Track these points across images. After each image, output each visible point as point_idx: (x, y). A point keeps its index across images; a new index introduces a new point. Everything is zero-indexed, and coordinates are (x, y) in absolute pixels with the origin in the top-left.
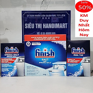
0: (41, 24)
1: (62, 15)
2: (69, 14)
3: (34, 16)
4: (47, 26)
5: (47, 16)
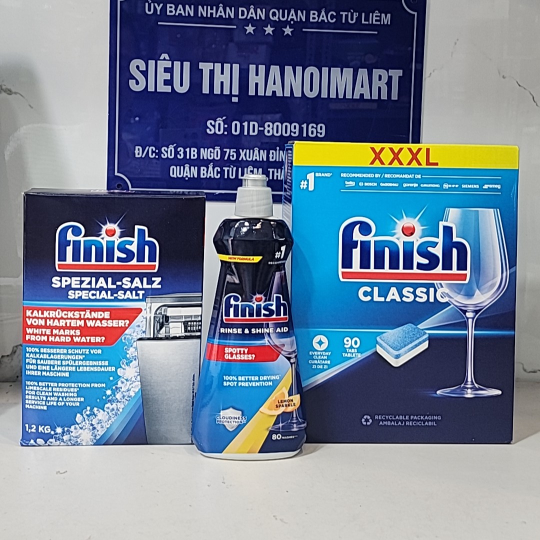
0: (236, 67)
2: (416, 14)
3: (192, 14)
4: (274, 84)
5: (276, 18)
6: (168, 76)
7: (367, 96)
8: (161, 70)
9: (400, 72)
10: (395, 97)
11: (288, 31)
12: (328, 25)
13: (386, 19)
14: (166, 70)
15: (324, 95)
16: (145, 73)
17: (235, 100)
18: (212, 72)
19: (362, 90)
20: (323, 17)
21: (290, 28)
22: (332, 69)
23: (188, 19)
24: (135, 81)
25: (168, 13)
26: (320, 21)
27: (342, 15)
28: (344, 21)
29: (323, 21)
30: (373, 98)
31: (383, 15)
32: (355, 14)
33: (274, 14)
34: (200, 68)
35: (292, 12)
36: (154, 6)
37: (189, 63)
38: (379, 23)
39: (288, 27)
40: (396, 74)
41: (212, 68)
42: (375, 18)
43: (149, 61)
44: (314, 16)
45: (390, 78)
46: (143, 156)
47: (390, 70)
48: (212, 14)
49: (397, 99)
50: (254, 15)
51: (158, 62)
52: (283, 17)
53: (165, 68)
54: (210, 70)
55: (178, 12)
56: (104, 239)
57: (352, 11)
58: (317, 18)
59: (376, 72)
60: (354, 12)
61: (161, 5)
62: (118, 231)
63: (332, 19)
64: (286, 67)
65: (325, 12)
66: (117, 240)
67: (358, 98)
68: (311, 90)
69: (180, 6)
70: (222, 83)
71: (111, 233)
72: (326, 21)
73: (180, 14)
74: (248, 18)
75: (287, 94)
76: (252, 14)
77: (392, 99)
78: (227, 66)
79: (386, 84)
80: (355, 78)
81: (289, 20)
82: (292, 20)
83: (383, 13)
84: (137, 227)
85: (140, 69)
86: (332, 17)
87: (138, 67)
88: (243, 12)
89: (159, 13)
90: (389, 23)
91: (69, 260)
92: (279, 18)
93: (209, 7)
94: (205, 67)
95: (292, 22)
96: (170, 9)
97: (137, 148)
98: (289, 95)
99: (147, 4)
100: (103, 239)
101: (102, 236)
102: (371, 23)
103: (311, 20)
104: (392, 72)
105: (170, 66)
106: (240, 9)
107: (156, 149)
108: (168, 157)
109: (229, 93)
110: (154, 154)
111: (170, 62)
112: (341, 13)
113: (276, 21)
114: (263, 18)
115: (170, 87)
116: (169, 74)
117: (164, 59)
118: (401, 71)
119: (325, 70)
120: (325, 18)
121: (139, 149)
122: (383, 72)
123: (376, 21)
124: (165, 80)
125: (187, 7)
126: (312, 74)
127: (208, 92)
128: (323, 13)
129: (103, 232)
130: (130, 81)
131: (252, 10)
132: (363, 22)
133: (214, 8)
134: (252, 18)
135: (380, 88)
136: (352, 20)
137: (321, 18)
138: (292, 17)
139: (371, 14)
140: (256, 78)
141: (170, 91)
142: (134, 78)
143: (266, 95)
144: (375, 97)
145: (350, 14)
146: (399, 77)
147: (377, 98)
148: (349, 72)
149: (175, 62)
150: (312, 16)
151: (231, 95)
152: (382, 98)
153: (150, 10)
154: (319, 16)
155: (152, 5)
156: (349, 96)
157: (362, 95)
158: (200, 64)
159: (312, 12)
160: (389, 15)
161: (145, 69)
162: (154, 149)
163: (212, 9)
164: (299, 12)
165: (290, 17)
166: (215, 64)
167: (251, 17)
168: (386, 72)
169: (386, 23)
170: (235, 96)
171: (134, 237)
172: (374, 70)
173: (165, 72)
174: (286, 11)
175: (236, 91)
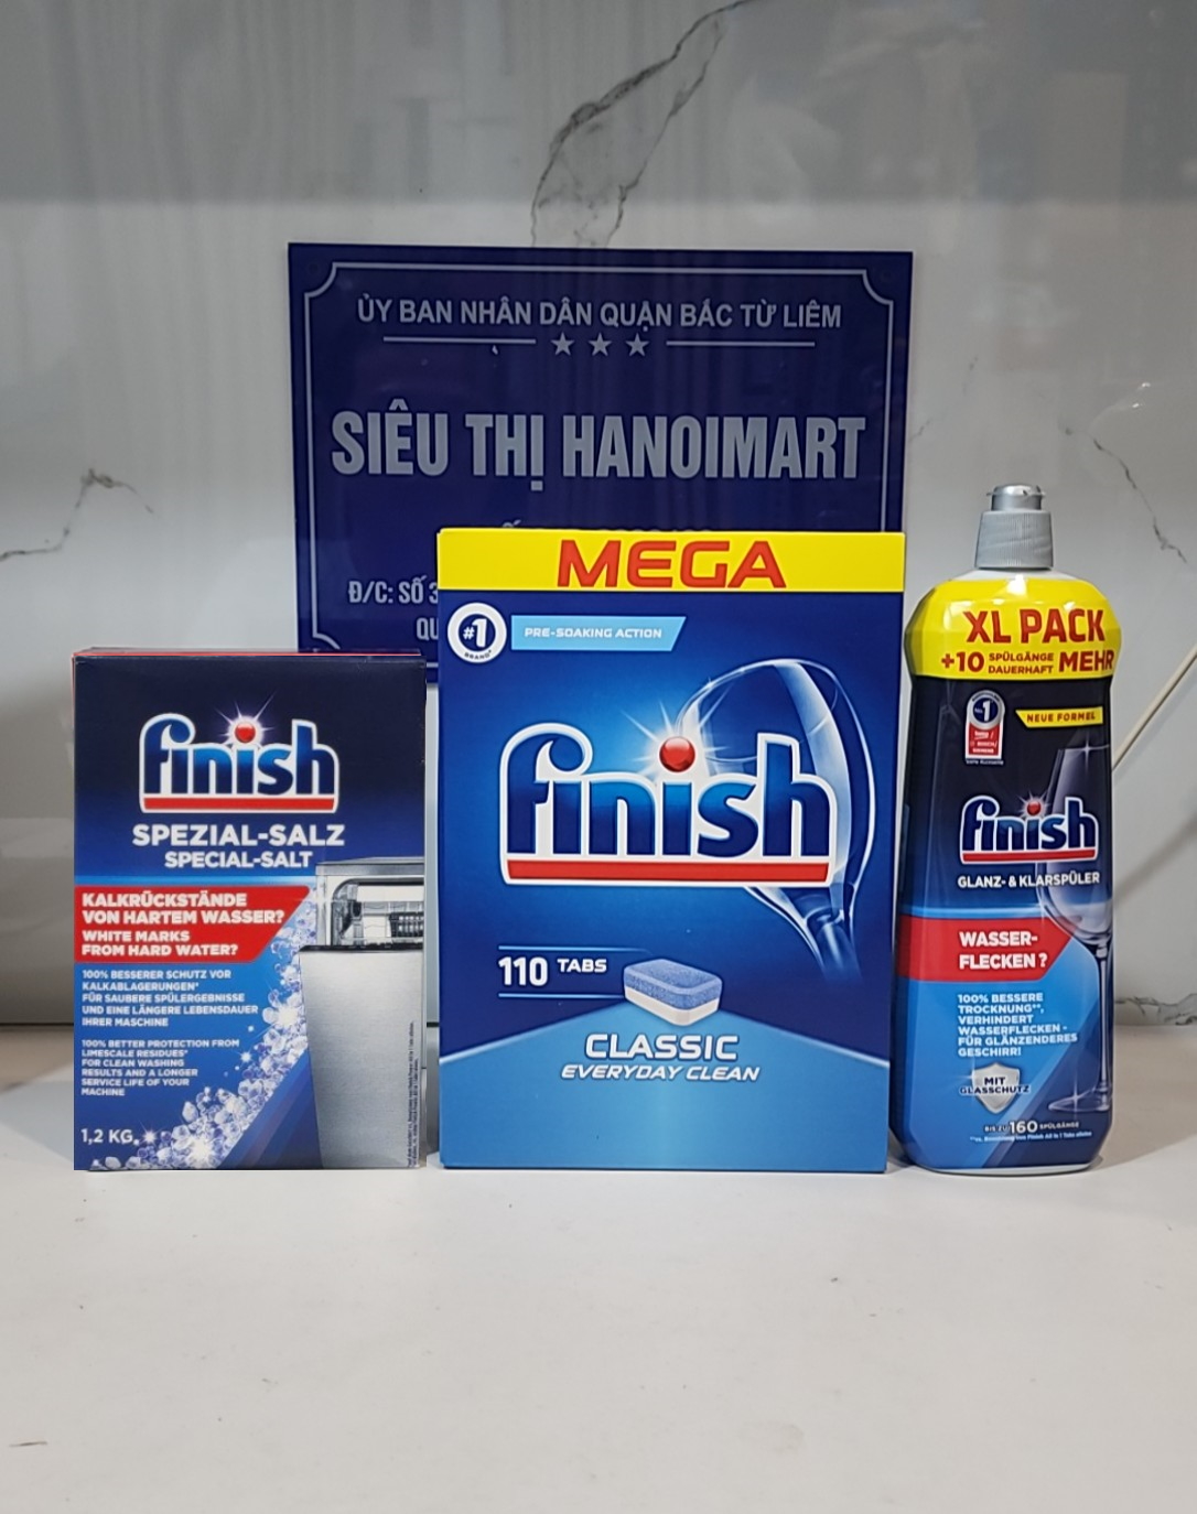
0: (537, 422)
1: (807, 315)
2: (891, 303)
3: (449, 319)
4: (613, 452)
5: (613, 322)
6: (406, 443)
7: (795, 473)
8: (392, 431)
9: (860, 423)
10: (850, 471)
11: (637, 346)
12: (715, 332)
13: (832, 317)
14: (402, 431)
15: (711, 472)
16: (362, 440)
17: (537, 486)
18: (491, 433)
19: (787, 461)
20: (706, 316)
21: (642, 339)
22: (726, 419)
23: (441, 329)
24: (342, 454)
25: (403, 319)
26: (700, 324)
27: (744, 311)
28: (747, 323)
29: (706, 324)
30: (807, 475)
31: (826, 309)
32: (769, 307)
33: (609, 313)
34: (468, 424)
35: (646, 307)
36: (376, 306)
37: (445, 416)
38: (818, 325)
39: (637, 338)
40: (853, 426)
41: (491, 425)
42: (809, 315)
43: (370, 415)
44: (688, 315)
45: (841, 435)
46: (365, 600)
47: (840, 420)
48: (487, 317)
49: (854, 475)
50: (570, 317)
51: (387, 415)
52: (628, 318)
53: (400, 428)
54: (487, 429)
55: (422, 315)
56: (232, 748)
57: (764, 302)
58: (694, 319)
59: (813, 424)
60: (768, 303)
61: (389, 302)
62: (260, 731)
63: (724, 319)
64: (635, 418)
65: (711, 306)
66: (257, 748)
67: (779, 475)
68: (686, 463)
69: (426, 304)
70: (511, 454)
71: (246, 735)
72: (712, 324)
73: (426, 320)
74: (559, 322)
75: (639, 472)
76: (566, 314)
77: (846, 475)
78: (520, 420)
79: (834, 446)
80: (771, 436)
81: (639, 323)
82: (646, 323)
83: (826, 303)
84: (296, 724)
85: (353, 431)
86: (725, 315)
87: (348, 427)
88: (548, 311)
89: (384, 319)
90: (838, 324)
91: (166, 791)
92: (619, 321)
93: (482, 304)
94: (478, 423)
95: (645, 329)
96: (407, 311)
97: (352, 584)
98: (642, 474)
99: (361, 302)
100: (230, 746)
101: (227, 742)
102: (801, 324)
103: (683, 323)
104: (844, 423)
105: (410, 423)
106: (543, 306)
107: (388, 587)
108: (411, 602)
109: (524, 473)
110: (385, 597)
111: (410, 415)
112: (742, 307)
113: (613, 326)
114: (588, 322)
115: (411, 464)
116: (408, 439)
117: (398, 410)
118: (863, 420)
119: (712, 422)
120: (710, 319)
121: (356, 587)
122: (827, 424)
123: (812, 320)
124: (400, 451)
125: (439, 304)
126: (686, 431)
127: (483, 473)
128: (706, 308)
129: (231, 733)
130: (335, 455)
131: (566, 307)
132: (786, 323)
133: (492, 304)
134: (566, 322)
135: (820, 456)
136: (764, 319)
137: (702, 318)
138: (646, 319)
139: (801, 308)
140: (576, 443)
141: (411, 472)
142: (341, 449)
143: (598, 474)
144: (811, 473)
145: (759, 307)
146: (860, 433)
147: (815, 475)
148: (758, 425)
149: (418, 415)
150: (684, 315)
151: (529, 477)
152: (825, 476)
153: (366, 313)
154: (698, 315)
155: (371, 303)
156: (760, 473)
157: (785, 471)
158: (468, 417)
159: (684, 307)
160: (837, 309)
161: (361, 431)
162: (385, 587)
163: (487, 307)
164: (659, 307)
165: (642, 318)
166: (498, 417)
167: (564, 321)
168: (832, 422)
169: (831, 325)
170: (537, 478)
171: (289, 742)
172: (809, 419)
173: (400, 435)
174: (633, 307)
175: (537, 470)
